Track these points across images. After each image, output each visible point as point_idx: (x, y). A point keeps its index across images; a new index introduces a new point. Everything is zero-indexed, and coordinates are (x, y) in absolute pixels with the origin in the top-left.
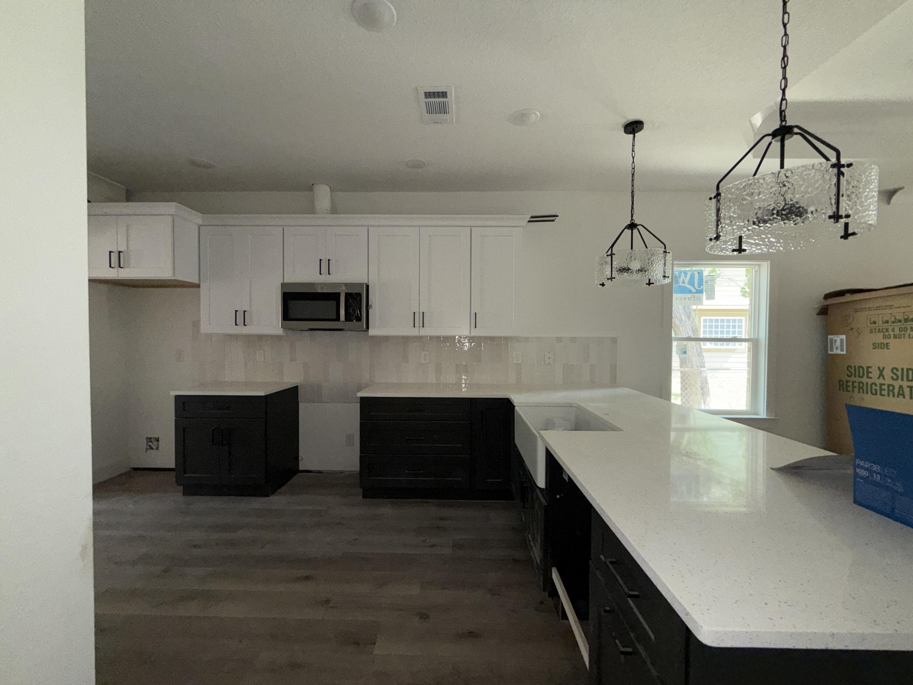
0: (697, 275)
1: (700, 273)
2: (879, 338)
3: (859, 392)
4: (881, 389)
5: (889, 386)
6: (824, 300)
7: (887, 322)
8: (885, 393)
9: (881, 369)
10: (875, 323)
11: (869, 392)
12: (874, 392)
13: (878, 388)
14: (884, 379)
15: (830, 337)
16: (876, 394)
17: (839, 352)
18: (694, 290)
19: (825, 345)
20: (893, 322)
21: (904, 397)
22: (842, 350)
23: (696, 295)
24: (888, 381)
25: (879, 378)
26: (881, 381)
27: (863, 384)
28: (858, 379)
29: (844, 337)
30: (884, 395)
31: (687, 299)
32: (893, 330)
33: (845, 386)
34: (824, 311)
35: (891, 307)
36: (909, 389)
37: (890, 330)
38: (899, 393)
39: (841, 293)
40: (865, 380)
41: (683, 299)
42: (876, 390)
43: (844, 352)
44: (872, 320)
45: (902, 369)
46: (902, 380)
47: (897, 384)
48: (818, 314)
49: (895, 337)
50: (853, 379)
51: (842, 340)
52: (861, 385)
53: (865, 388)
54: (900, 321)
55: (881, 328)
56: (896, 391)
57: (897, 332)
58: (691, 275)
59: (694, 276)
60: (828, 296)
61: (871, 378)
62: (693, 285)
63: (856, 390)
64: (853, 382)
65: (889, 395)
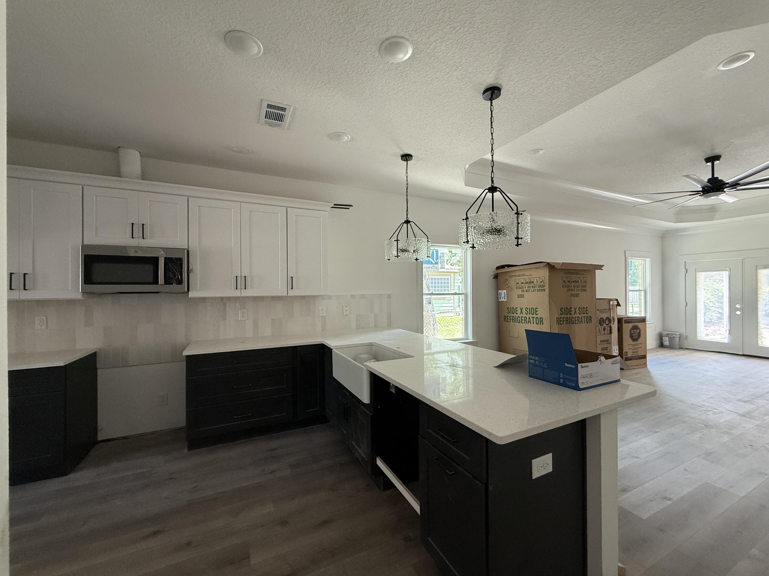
0: (435, 253)
1: (437, 252)
2: (520, 292)
3: (513, 322)
4: (522, 320)
5: (525, 317)
6: (496, 270)
7: (523, 283)
8: (523, 321)
9: (521, 308)
10: (518, 283)
11: (517, 322)
12: (519, 321)
13: (520, 319)
15: (499, 291)
16: (520, 323)
17: (503, 300)
18: (434, 263)
19: (497, 296)
20: (525, 283)
21: (531, 323)
22: (505, 299)
23: (435, 265)
24: (524, 315)
25: (520, 314)
26: (522, 315)
27: (514, 317)
28: (512, 315)
29: (505, 291)
30: (523, 323)
31: (430, 268)
32: (525, 288)
33: (506, 319)
34: (496, 277)
35: (524, 275)
36: (532, 318)
37: (524, 287)
38: (529, 322)
39: (503, 267)
40: (515, 315)
41: (428, 268)
42: (519, 320)
43: (506, 300)
44: (517, 282)
45: (530, 308)
46: (530, 314)
47: (528, 316)
48: (494, 278)
49: (526, 291)
50: (509, 315)
51: (504, 293)
52: (513, 318)
53: (515, 320)
54: (528, 283)
55: (520, 286)
56: (527, 320)
57: (527, 288)
58: (432, 253)
59: (434, 253)
60: (498, 268)
61: (517, 314)
62: (433, 259)
63: (511, 321)
64: (510, 316)
65: (525, 322)
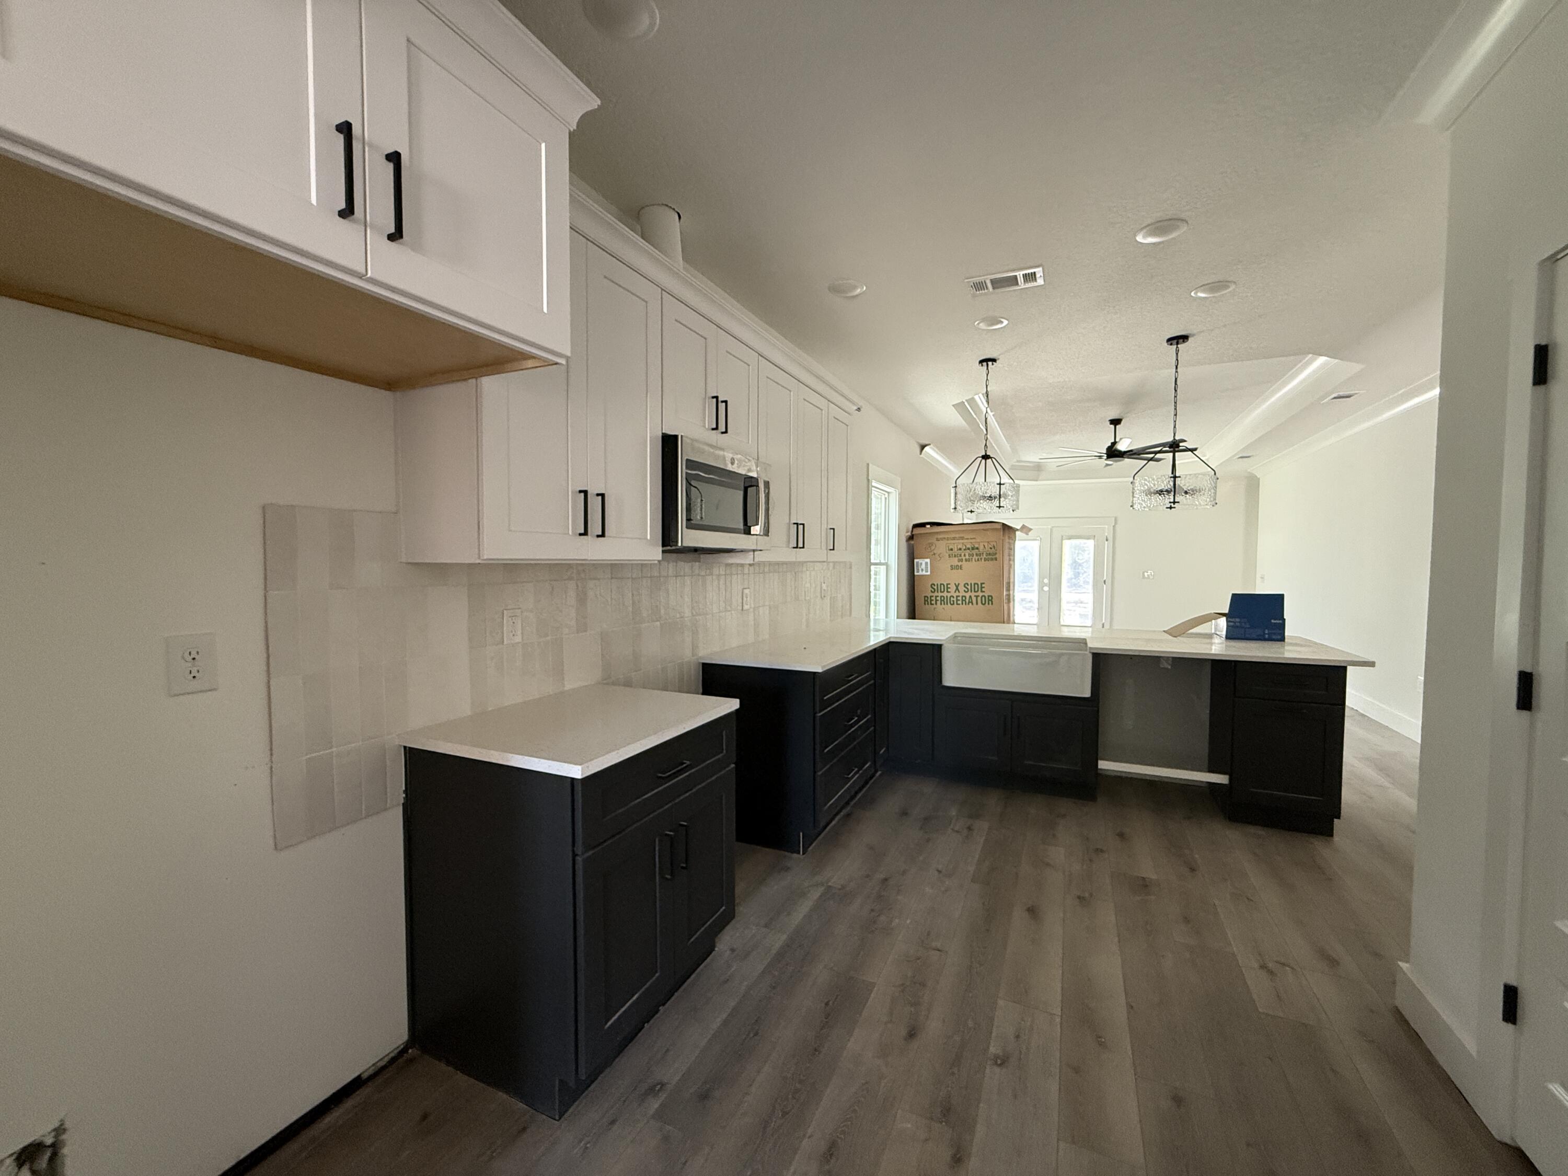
2: (955, 561)
3: (941, 604)
4: (957, 600)
5: (963, 596)
6: (911, 529)
7: (960, 549)
8: (960, 602)
9: (957, 584)
10: (952, 550)
11: (949, 603)
13: (955, 599)
14: (959, 592)
15: (916, 560)
16: (954, 604)
17: (924, 573)
19: (912, 567)
20: (965, 550)
21: (972, 604)
22: (926, 572)
24: (962, 593)
25: (955, 592)
26: (957, 594)
27: (944, 597)
28: (940, 594)
29: (928, 560)
30: (959, 604)
32: (965, 555)
33: (929, 601)
34: (910, 539)
35: (962, 538)
36: (975, 598)
37: (963, 554)
38: (969, 602)
39: (923, 525)
40: (945, 594)
42: (953, 601)
43: (929, 573)
44: (950, 547)
45: (971, 584)
46: (971, 591)
47: (968, 595)
49: (966, 560)
50: (936, 594)
51: (926, 563)
52: (942, 598)
53: (945, 600)
54: (969, 549)
55: (956, 554)
56: (967, 601)
57: (967, 557)
60: (915, 526)
61: (950, 592)
63: (939, 602)
64: (936, 597)
65: (962, 604)
